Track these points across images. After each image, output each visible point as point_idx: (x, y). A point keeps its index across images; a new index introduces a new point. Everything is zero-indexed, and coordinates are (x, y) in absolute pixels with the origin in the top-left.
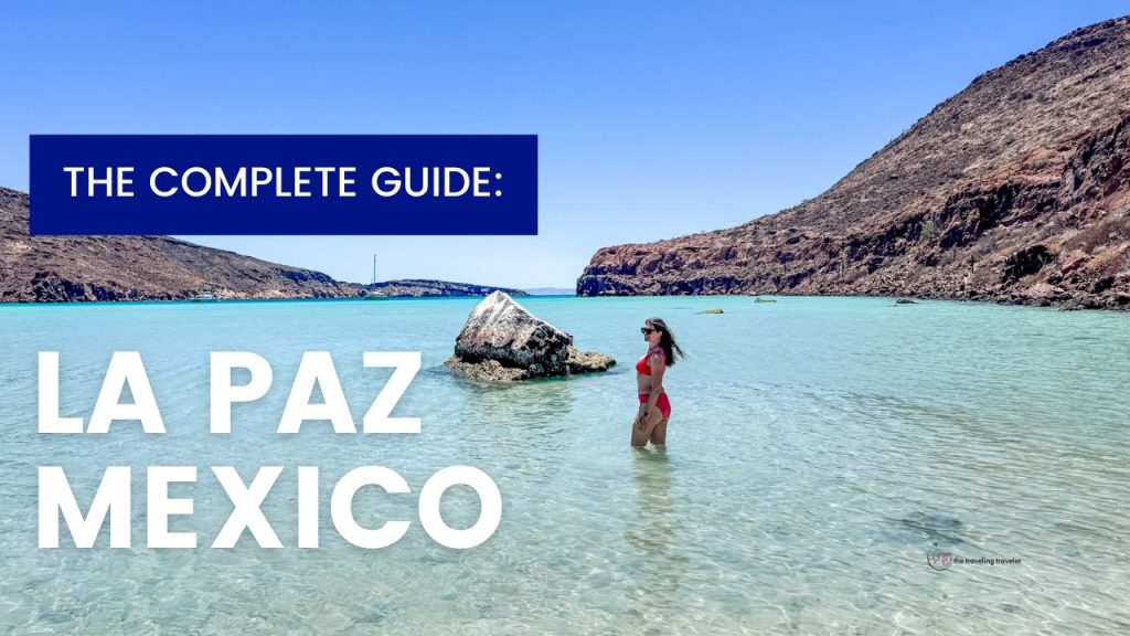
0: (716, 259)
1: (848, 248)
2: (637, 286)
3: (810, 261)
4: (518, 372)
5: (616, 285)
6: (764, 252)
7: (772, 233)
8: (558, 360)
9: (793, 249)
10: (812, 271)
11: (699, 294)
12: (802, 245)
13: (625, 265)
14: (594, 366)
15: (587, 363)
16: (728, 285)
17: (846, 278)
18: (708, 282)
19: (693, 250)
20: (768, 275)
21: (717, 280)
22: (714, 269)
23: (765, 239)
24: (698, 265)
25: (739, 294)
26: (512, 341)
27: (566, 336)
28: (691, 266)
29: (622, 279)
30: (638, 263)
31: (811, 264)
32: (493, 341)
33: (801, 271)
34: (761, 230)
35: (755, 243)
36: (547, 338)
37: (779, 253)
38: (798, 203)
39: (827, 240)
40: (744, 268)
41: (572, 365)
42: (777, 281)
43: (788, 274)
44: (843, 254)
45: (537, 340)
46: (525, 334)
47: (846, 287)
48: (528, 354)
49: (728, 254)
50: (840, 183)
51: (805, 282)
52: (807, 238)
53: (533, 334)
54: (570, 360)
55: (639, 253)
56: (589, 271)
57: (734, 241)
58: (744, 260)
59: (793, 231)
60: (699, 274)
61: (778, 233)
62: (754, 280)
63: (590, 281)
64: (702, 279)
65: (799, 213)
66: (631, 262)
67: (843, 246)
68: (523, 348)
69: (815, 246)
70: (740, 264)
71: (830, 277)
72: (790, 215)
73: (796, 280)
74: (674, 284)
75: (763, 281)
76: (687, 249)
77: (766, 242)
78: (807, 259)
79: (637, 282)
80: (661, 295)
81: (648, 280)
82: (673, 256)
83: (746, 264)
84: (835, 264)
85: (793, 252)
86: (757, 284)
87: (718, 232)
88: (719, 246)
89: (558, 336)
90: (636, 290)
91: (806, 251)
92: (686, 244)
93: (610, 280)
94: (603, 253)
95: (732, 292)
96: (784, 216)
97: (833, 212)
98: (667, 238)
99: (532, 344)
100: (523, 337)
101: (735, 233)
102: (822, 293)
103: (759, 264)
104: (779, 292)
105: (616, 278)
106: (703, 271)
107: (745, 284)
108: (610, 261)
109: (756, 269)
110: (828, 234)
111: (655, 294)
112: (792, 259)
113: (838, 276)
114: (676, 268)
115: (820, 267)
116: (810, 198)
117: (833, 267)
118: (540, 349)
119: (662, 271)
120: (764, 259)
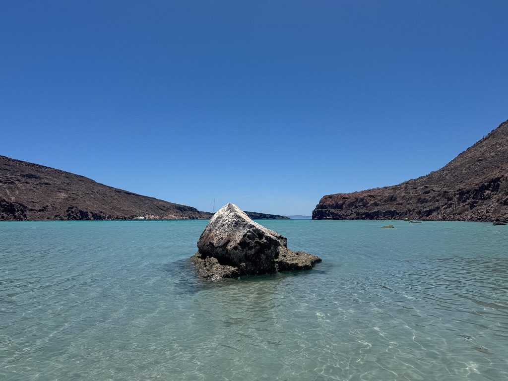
0: (385, 201)
1: (458, 196)
2: (343, 215)
3: (437, 203)
4: (230, 269)
5: (332, 214)
6: (411, 198)
7: (416, 188)
8: (267, 258)
9: (427, 197)
10: (438, 208)
11: (377, 219)
12: (432, 194)
13: (337, 204)
14: (300, 265)
15: (294, 262)
16: (392, 215)
17: (458, 211)
18: (381, 213)
19: (373, 196)
20: (414, 210)
21: (386, 212)
22: (385, 207)
23: (411, 191)
24: (376, 205)
25: (398, 219)
26: (229, 241)
27: (275, 238)
28: (371, 205)
29: (336, 211)
30: (344, 203)
31: (437, 204)
32: (215, 241)
33: (432, 208)
34: (409, 187)
35: (406, 193)
36: (257, 240)
37: (420, 199)
38: (429, 173)
39: (445, 192)
40: (400, 206)
41: (281, 263)
42: (419, 213)
43: (425, 210)
44: (455, 199)
45: (248, 241)
46: (238, 237)
47: (458, 217)
48: (240, 253)
49: (392, 199)
50: (450, 164)
51: (435, 213)
52: (434, 191)
53: (244, 236)
54: (280, 258)
55: (344, 198)
56: (318, 207)
57: (395, 192)
58: (401, 202)
59: (427, 187)
60: (376, 209)
61: (418, 188)
62: (407, 212)
63: (319, 212)
64: (378, 211)
65: (429, 178)
66: (340, 202)
67: (455, 195)
68: (235, 248)
69: (439, 195)
70: (399, 204)
71: (448, 211)
72: (424, 179)
73: (429, 213)
74: (363, 214)
75: (411, 213)
76: (370, 196)
77: (412, 193)
78: (435, 202)
79: (343, 213)
80: (356, 219)
81: (350, 212)
82: (362, 200)
83: (401, 204)
84: (451, 204)
85: (427, 198)
86: (408, 214)
87: (386, 188)
88: (387, 195)
89: (267, 238)
90: (343, 217)
91: (434, 197)
92: (369, 194)
93: (329, 211)
94: (326, 198)
95: (394, 219)
96: (421, 180)
97: (448, 177)
98: (359, 191)
99: (243, 244)
100: (237, 239)
101: (395, 188)
102: (445, 219)
103: (408, 204)
104: (420, 219)
105: (332, 210)
106: (379, 207)
107: (402, 214)
108: (329, 202)
109: (407, 206)
110: (445, 189)
111: (353, 219)
112: (426, 202)
113: (453, 210)
114: (364, 206)
115: (443, 206)
116: (435, 171)
117: (450, 206)
118: (250, 248)
119: (356, 207)
120: (411, 202)
